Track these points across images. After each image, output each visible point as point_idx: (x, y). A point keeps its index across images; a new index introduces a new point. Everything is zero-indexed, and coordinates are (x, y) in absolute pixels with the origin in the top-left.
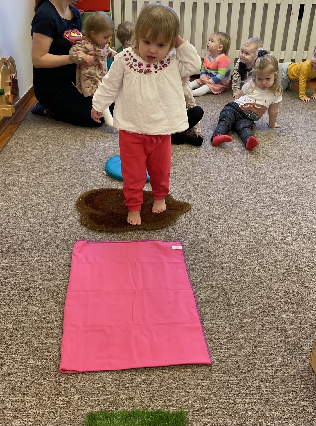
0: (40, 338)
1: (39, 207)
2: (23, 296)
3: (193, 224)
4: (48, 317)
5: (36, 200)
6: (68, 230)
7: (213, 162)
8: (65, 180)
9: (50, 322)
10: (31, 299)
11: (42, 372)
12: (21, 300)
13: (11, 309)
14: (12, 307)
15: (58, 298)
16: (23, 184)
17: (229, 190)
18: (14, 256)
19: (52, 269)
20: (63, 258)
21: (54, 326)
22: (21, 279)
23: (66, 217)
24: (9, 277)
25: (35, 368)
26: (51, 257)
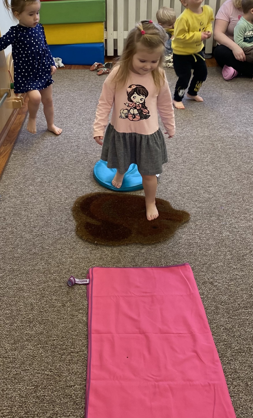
1: (61, 203)
2: (65, 302)
3: (214, 220)
5: (58, 196)
7: (220, 150)
8: (81, 173)
10: (74, 305)
12: (64, 306)
14: (57, 314)
16: (43, 178)
17: (243, 180)
18: (48, 258)
20: (95, 259)
22: (59, 282)
24: (48, 281)
26: (83, 258)
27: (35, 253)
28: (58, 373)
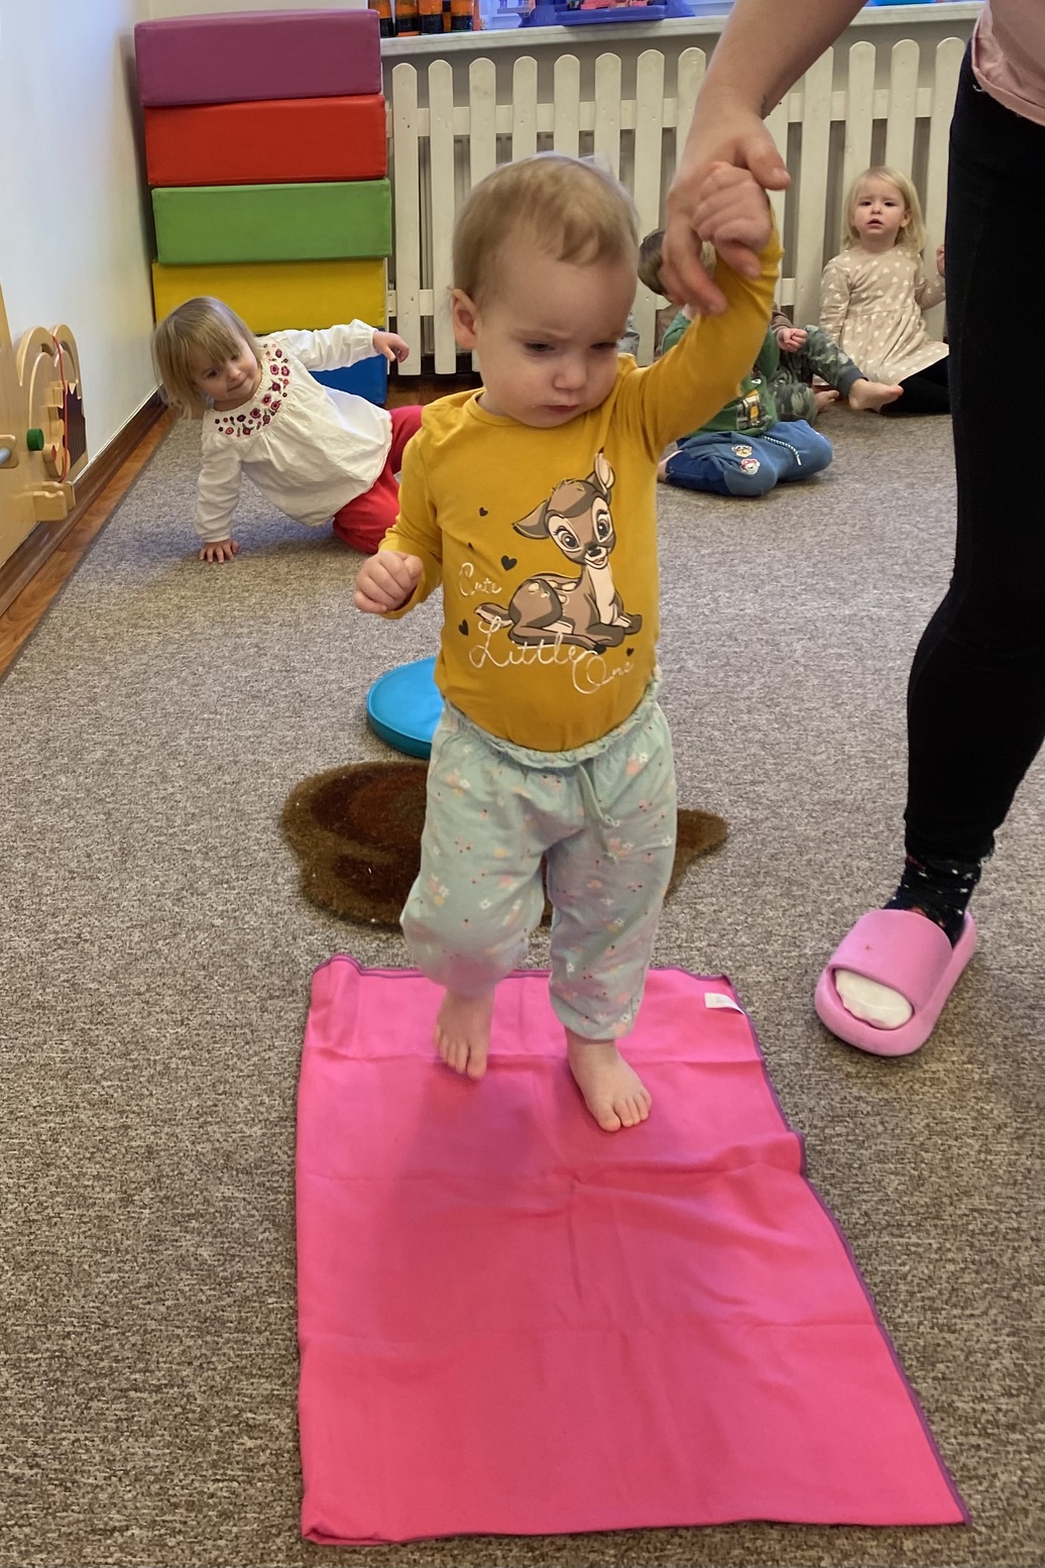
0: (215, 1369)
2: (133, 1186)
4: (241, 1279)
5: (160, 807)
6: (286, 917)
8: (258, 732)
9: (247, 1299)
10: (167, 1198)
11: (235, 1529)
12: (127, 1200)
13: (90, 1236)
14: (94, 1231)
15: (271, 1197)
16: (112, 751)
18: (91, 1023)
19: (236, 1073)
20: (277, 1032)
21: (267, 1317)
22: (122, 1112)
23: (272, 869)
24: (77, 1107)
25: (205, 1509)
26: (230, 1027)
27: (40, 1005)
28: (62, 1471)
